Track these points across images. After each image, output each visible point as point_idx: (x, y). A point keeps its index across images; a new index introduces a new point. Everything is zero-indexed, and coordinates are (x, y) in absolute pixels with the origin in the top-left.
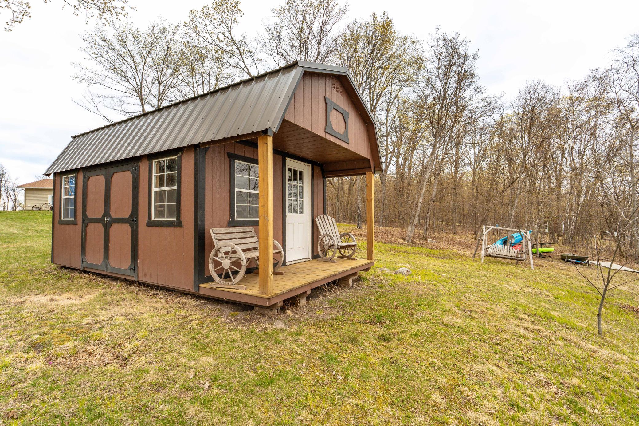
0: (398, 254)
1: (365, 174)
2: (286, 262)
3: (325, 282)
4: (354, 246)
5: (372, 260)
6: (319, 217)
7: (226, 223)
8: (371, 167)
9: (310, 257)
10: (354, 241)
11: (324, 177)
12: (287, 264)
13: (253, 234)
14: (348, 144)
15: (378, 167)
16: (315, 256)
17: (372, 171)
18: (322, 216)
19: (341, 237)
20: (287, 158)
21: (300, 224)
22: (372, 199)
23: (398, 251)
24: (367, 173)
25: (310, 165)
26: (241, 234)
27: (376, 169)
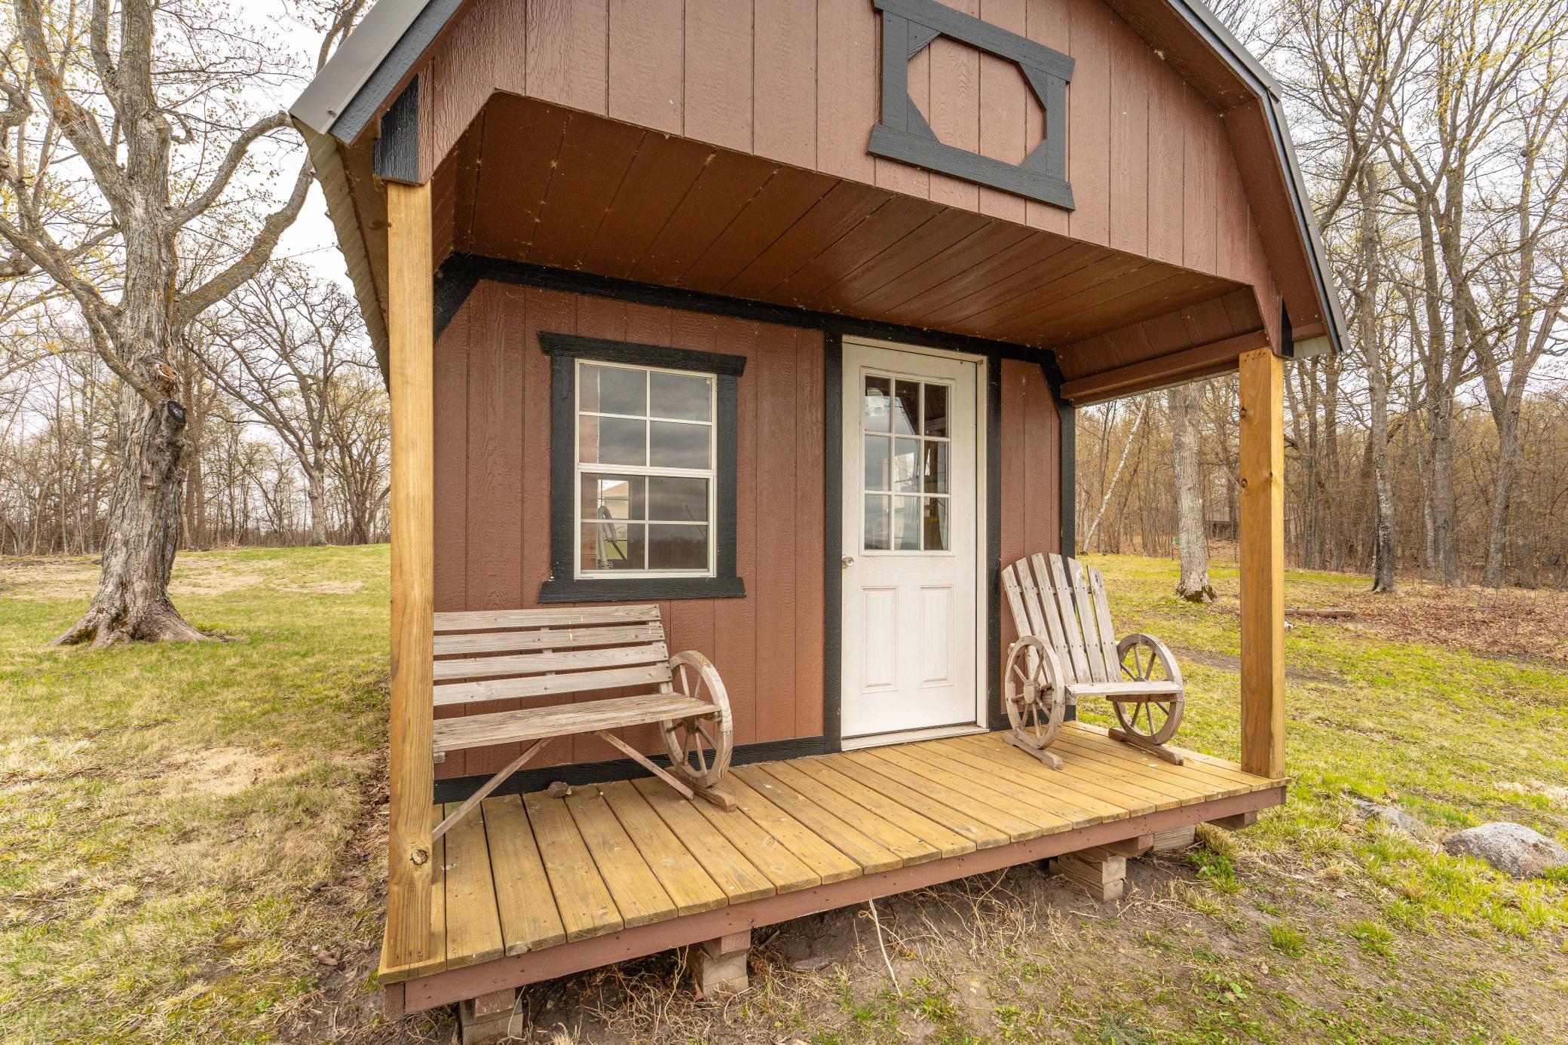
0: (1543, 713)
1: (1233, 364)
2: (839, 739)
3: (869, 894)
4: (1169, 697)
5: (1267, 775)
6: (1022, 564)
7: (532, 591)
8: (1262, 327)
9: (983, 721)
10: (1170, 678)
11: (1064, 406)
12: (846, 746)
13: (655, 631)
14: (1069, 211)
15: (1309, 320)
16: (998, 721)
17: (1268, 344)
18: (1038, 560)
19: (1121, 651)
20: (845, 338)
21: (929, 593)
22: (1268, 481)
23: (1552, 697)
24: (1242, 357)
25: (985, 358)
26: (571, 634)
27: (1296, 333)
